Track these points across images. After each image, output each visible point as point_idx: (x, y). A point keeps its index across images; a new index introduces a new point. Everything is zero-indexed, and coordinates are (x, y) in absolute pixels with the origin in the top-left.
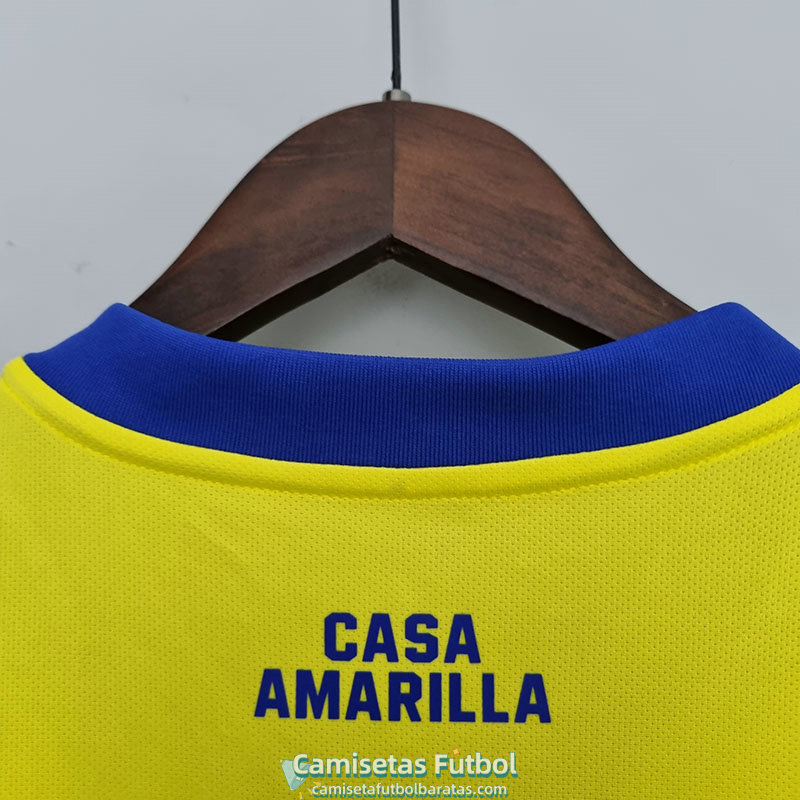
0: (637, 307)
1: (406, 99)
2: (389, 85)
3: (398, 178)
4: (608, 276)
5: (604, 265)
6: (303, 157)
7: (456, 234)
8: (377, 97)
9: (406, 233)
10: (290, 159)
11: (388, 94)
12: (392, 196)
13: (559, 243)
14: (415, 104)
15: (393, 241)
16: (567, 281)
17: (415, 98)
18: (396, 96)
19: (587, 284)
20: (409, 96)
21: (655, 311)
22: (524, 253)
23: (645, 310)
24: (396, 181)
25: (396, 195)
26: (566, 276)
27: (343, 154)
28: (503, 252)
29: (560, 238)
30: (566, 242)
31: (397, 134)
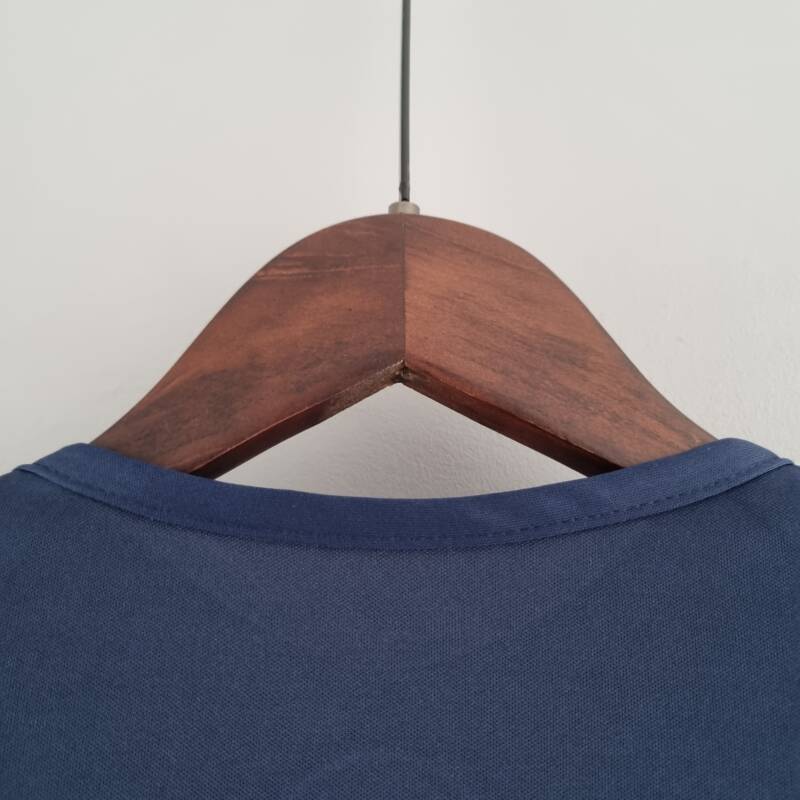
1: (415, 212)
3: (409, 296)
6: (306, 270)
7: (473, 360)
10: (290, 272)
11: (394, 207)
12: (404, 317)
14: (426, 218)
17: (423, 212)
18: (404, 209)
20: (418, 208)
24: (407, 301)
25: (408, 315)
26: (592, 408)
27: (348, 269)
28: (525, 381)
29: (584, 367)
30: (590, 371)
31: (407, 249)
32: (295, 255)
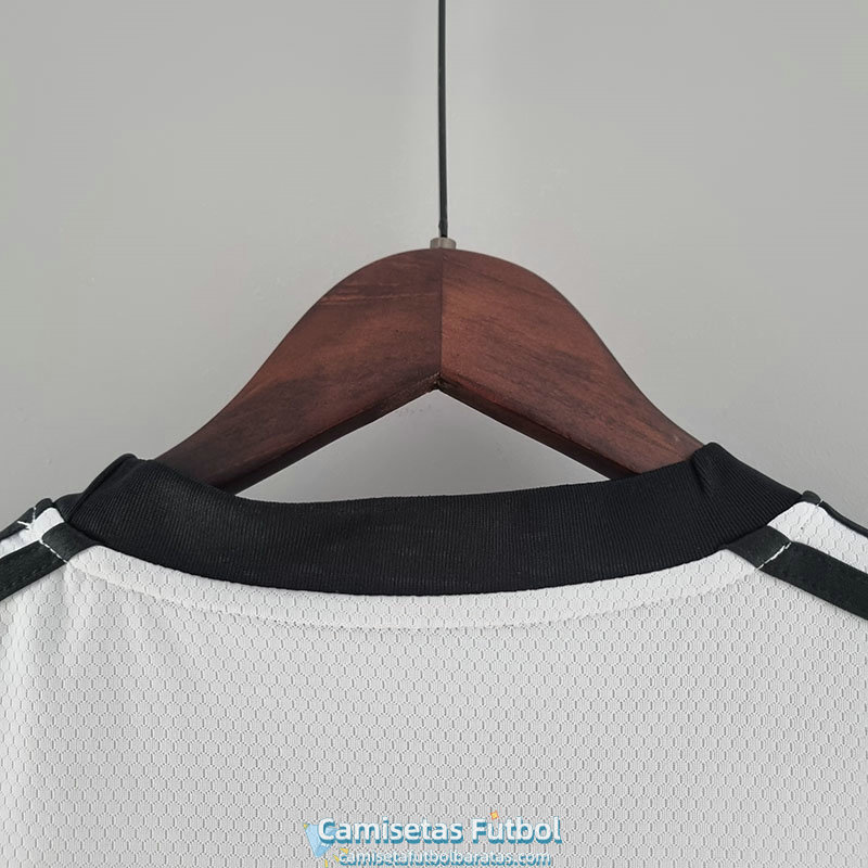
0: (654, 442)
1: (452, 247)
2: (436, 234)
3: (445, 319)
4: (628, 414)
5: (625, 404)
6: (362, 297)
7: (496, 373)
8: (427, 246)
10: (348, 299)
11: (434, 241)
12: (441, 338)
13: (586, 382)
14: (461, 252)
16: (593, 417)
17: (457, 248)
19: (611, 421)
20: (454, 243)
21: (668, 446)
22: (555, 391)
23: (660, 445)
24: (443, 323)
25: (443, 335)
26: (592, 413)
27: (396, 296)
28: (537, 391)
29: (587, 378)
30: (592, 382)
31: (445, 280)
32: (353, 284)
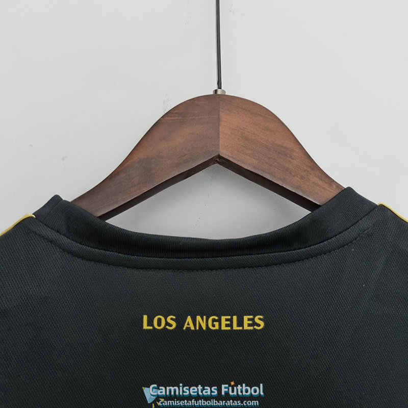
0: (323, 188)
1: (223, 94)
4: (311, 174)
5: (309, 169)
6: (180, 118)
7: (246, 154)
9: (225, 154)
10: (173, 119)
11: (216, 91)
12: (219, 137)
15: (219, 157)
16: (294, 176)
17: (226, 94)
18: (219, 92)
19: (302, 177)
21: (330, 190)
22: (275, 163)
23: (326, 189)
24: (220, 130)
25: (220, 136)
26: (293, 174)
27: (197, 118)
28: (267, 163)
29: (291, 157)
30: (293, 159)
31: (220, 109)
32: (175, 111)
